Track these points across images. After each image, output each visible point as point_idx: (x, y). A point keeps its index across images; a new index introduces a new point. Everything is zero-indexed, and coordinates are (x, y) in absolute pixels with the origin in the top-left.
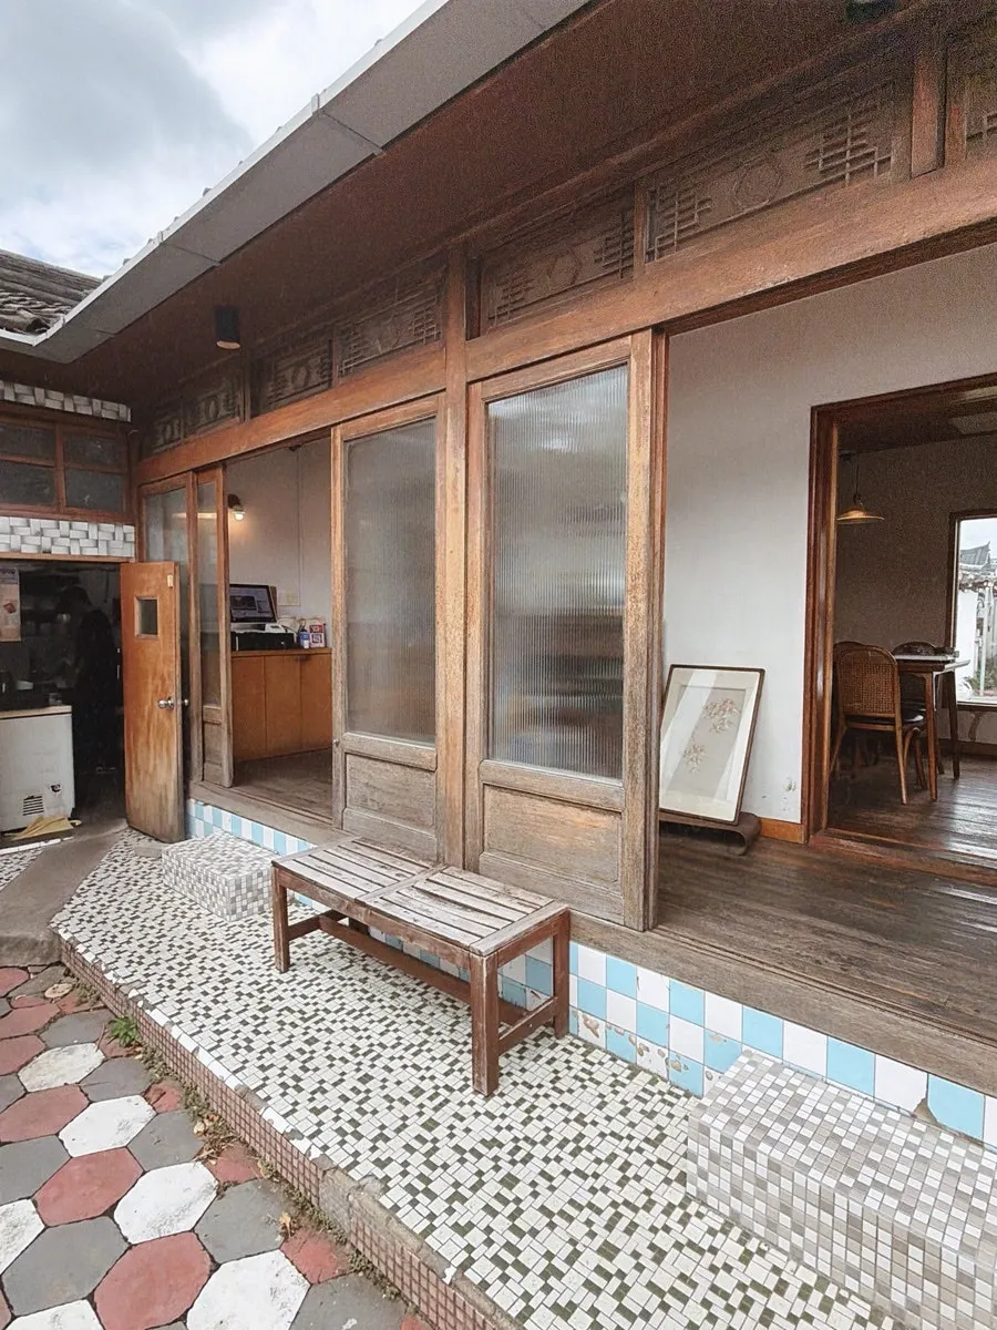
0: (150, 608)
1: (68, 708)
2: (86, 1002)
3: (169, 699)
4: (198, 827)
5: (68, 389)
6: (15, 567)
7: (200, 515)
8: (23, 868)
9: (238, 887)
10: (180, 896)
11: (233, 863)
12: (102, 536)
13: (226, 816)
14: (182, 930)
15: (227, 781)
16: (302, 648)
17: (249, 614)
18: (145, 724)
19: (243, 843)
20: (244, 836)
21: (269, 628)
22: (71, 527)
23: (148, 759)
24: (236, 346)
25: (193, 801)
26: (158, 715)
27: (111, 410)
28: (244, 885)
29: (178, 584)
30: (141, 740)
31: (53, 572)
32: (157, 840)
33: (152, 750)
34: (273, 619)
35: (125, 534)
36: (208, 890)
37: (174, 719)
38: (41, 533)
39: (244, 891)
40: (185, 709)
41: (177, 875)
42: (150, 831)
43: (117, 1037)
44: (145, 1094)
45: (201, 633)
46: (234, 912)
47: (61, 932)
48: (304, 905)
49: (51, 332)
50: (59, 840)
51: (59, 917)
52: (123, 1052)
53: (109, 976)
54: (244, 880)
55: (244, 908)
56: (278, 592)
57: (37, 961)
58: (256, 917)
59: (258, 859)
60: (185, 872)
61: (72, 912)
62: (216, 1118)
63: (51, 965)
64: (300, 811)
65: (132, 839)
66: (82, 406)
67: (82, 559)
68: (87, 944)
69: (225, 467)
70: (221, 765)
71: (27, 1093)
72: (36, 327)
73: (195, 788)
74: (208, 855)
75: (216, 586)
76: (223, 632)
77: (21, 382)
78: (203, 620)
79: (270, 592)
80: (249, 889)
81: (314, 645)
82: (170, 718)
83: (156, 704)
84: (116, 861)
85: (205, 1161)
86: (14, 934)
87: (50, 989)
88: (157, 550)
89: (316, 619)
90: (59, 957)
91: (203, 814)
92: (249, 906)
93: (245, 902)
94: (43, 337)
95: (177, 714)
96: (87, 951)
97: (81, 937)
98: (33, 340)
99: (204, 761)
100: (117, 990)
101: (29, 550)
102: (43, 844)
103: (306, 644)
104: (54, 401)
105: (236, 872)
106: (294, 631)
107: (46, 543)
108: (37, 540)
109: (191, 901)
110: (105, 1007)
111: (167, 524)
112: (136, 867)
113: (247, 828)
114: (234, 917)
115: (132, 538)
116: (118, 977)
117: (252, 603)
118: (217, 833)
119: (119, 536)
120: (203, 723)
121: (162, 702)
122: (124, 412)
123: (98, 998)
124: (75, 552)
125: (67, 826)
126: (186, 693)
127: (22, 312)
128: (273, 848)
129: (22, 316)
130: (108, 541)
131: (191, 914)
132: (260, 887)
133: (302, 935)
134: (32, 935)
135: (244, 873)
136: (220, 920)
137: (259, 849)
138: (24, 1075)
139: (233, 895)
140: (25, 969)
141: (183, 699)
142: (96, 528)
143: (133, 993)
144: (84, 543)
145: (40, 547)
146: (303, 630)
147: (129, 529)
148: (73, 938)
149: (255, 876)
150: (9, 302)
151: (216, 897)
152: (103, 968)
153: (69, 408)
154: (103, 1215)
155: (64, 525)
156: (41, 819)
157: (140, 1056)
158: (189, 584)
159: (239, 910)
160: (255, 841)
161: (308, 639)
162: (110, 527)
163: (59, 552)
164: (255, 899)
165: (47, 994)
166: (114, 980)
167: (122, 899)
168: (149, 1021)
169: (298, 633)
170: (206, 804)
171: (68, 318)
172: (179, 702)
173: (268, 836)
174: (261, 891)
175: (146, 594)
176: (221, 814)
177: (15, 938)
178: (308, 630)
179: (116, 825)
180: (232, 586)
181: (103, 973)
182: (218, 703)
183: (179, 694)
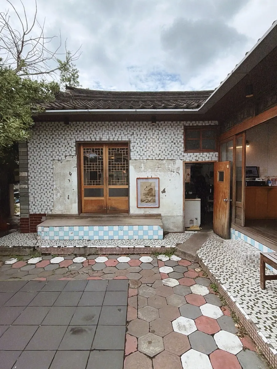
0: (222, 174)
1: (200, 199)
2: (205, 275)
3: (226, 199)
4: (233, 236)
5: (203, 120)
6: (190, 165)
7: (237, 147)
8: (190, 237)
9: (247, 257)
10: (228, 255)
11: (245, 250)
12: (210, 156)
13: (242, 235)
14: (229, 265)
15: (243, 225)
16: (268, 186)
17: (251, 175)
18: (219, 205)
19: (248, 244)
20: (248, 242)
21: (257, 180)
22: (203, 154)
23: (220, 215)
24: (252, 95)
25: (232, 228)
26: (223, 203)
27: (213, 123)
28: (249, 257)
29: (230, 167)
30: (218, 210)
31: (197, 166)
32: (221, 237)
33: (221, 212)
34: (258, 177)
35: (216, 155)
36: (237, 255)
37: (227, 205)
38: (196, 156)
39: (249, 259)
40: (231, 202)
41: (228, 248)
42: (219, 235)
43: (213, 288)
44: (220, 307)
45: (236, 181)
46: (245, 265)
47: (199, 255)
48: (270, 270)
49: (201, 107)
50: (197, 232)
51: (198, 251)
52: (214, 293)
53: (211, 271)
54: (249, 256)
55: (249, 264)
56: (260, 168)
57: (193, 261)
58: (252, 268)
59: (253, 250)
60: (230, 248)
61: (201, 251)
62: (242, 325)
63: (196, 263)
64: (269, 239)
65: (215, 236)
66: (207, 123)
67: (206, 162)
68: (205, 261)
69: (246, 133)
70: (241, 220)
71: (192, 293)
72: (198, 107)
73: (233, 225)
74: (237, 245)
75: (241, 167)
76: (243, 181)
77: (193, 121)
78: (237, 177)
79: (257, 168)
80: (251, 259)
81: (273, 185)
82: (226, 204)
83: (222, 200)
84: (211, 241)
85: (239, 336)
86: (189, 253)
87: (196, 269)
88: (224, 158)
89: (274, 176)
90: (198, 262)
91: (235, 233)
92: (250, 264)
93: (249, 263)
94: (200, 108)
95: (228, 203)
96: (205, 262)
97: (204, 258)
98: (197, 110)
99: (236, 218)
100: (212, 276)
101: (194, 160)
102: (194, 232)
103: (270, 185)
104: (200, 124)
105: (246, 253)
106: (266, 180)
107: (197, 158)
108: (195, 158)
109: (232, 257)
110: (209, 279)
111: (227, 151)
112: (216, 244)
113: (249, 240)
114: (245, 266)
115: (217, 155)
116: (213, 272)
117: (252, 172)
118: (239, 239)
119: (214, 155)
120: (236, 207)
121: (224, 200)
122: (217, 122)
123: (207, 276)
124: (204, 160)
125: (198, 229)
126: (231, 198)
127: (195, 104)
128: (258, 248)
129: (195, 105)
130: (211, 157)
131: (231, 261)
132: (254, 259)
133: (270, 280)
134: (192, 254)
135: (249, 254)
136: (241, 265)
137: (253, 247)
138: (191, 288)
139: (245, 259)
140: (191, 262)
141: (230, 200)
142: (209, 154)
143: (217, 278)
144: (206, 158)
145: (196, 159)
146: (269, 180)
147: (217, 153)
148: (202, 258)
149: (252, 255)
150: (191, 103)
151: (239, 258)
152: (209, 268)
153: (204, 124)
154: (211, 335)
155: (201, 154)
156: (193, 226)
157: (219, 296)
158: (233, 167)
159: (247, 264)
160: (252, 244)
161: (271, 183)
162: (212, 153)
163: (200, 160)
164: (252, 263)
165: (196, 270)
166: (212, 273)
167: (213, 251)
168: (221, 288)
169: (267, 181)
170: (236, 230)
171: (206, 102)
172: (229, 200)
173: (257, 244)
174: (254, 261)
175: (222, 170)
176: (241, 234)
177: (189, 254)
178: (271, 180)
179: (211, 231)
180: (246, 167)
181: (209, 270)
182: (241, 201)
183: (229, 198)
